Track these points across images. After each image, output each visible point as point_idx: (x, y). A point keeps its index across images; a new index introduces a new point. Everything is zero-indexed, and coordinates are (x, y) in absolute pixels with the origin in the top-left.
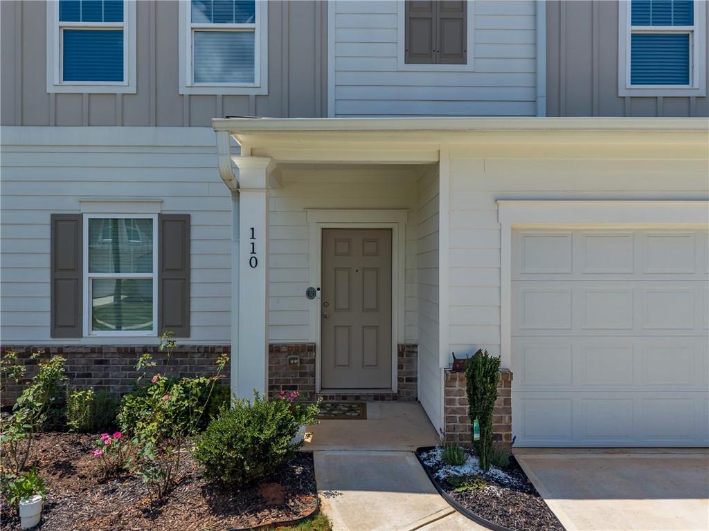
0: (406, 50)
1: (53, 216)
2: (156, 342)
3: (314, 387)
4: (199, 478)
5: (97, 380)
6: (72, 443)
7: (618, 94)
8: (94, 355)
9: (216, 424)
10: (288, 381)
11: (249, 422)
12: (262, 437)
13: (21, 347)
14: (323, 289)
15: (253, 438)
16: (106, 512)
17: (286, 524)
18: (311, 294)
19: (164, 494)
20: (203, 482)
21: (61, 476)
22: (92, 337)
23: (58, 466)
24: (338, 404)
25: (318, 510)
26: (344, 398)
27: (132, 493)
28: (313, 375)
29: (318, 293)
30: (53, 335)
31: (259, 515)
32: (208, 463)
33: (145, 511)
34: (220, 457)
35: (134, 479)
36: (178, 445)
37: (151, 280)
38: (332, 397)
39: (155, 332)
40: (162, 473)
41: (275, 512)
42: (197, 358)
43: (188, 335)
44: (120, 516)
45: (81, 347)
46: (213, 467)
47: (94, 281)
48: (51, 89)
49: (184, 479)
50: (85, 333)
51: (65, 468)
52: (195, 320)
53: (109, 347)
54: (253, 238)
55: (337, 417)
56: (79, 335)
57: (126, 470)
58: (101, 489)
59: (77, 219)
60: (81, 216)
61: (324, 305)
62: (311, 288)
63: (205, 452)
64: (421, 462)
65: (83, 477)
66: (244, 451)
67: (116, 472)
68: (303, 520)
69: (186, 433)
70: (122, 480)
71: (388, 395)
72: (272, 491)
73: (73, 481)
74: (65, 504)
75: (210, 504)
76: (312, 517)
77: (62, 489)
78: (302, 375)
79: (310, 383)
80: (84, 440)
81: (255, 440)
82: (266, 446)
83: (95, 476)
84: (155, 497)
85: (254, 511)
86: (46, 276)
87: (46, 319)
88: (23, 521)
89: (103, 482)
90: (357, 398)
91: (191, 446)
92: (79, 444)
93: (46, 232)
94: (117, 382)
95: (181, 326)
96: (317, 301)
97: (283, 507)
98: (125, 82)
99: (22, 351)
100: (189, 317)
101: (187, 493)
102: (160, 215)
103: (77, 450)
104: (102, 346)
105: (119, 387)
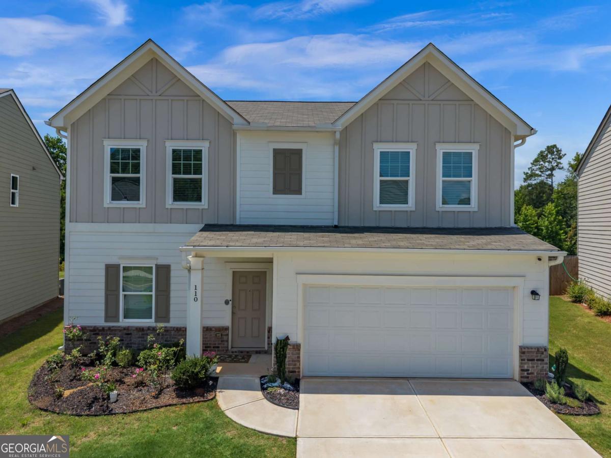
0: (273, 188)
1: (106, 265)
2: (154, 325)
3: (228, 347)
4: (173, 386)
5: (126, 342)
6: (121, 372)
7: (373, 209)
8: (125, 331)
9: (180, 366)
10: (215, 344)
11: (191, 366)
12: (195, 371)
13: (91, 327)
14: (233, 300)
15: (192, 371)
16: (139, 398)
17: (203, 401)
18: (227, 302)
19: (160, 392)
20: (174, 387)
21: (119, 385)
22: (124, 322)
23: (117, 381)
24: (238, 355)
25: (214, 397)
26: (242, 352)
27: (148, 391)
28: (227, 341)
29: (230, 302)
30: (106, 321)
31: (194, 398)
32: (176, 380)
33: (153, 397)
34: (180, 378)
35: (147, 386)
36: (165, 373)
37: (151, 295)
38: (236, 352)
39: (153, 320)
40: (159, 384)
41: (199, 397)
42: (173, 332)
43: (168, 321)
44: (144, 398)
45: (119, 327)
46: (178, 382)
47: (125, 296)
48: (106, 205)
49: (167, 386)
50: (121, 320)
51: (121, 382)
52: (172, 315)
53: (132, 327)
54: (196, 289)
55: (235, 362)
56: (118, 321)
57: (145, 383)
58: (136, 390)
59: (118, 266)
60: (119, 265)
61: (233, 307)
62: (227, 300)
63: (175, 376)
64: (261, 381)
65: (128, 385)
66: (189, 376)
67: (140, 384)
68: (208, 400)
69: (168, 369)
70: (143, 387)
71: (263, 351)
72: (199, 391)
73: (125, 386)
74: (123, 395)
75: (176, 394)
76: (212, 399)
77: (122, 389)
78: (222, 341)
79: (226, 345)
80: (125, 370)
81: (193, 372)
82: (197, 374)
83: (133, 385)
84: (157, 393)
85: (192, 397)
86: (103, 293)
87: (103, 314)
88: (111, 399)
89: (136, 387)
90: (248, 352)
91: (169, 374)
92: (123, 372)
93: (103, 273)
94: (135, 344)
95: (165, 317)
96: (230, 305)
97: (203, 396)
98: (141, 202)
99: (92, 329)
100: (169, 313)
101: (169, 391)
102: (156, 265)
103: (123, 375)
104: (129, 327)
105: (137, 346)
